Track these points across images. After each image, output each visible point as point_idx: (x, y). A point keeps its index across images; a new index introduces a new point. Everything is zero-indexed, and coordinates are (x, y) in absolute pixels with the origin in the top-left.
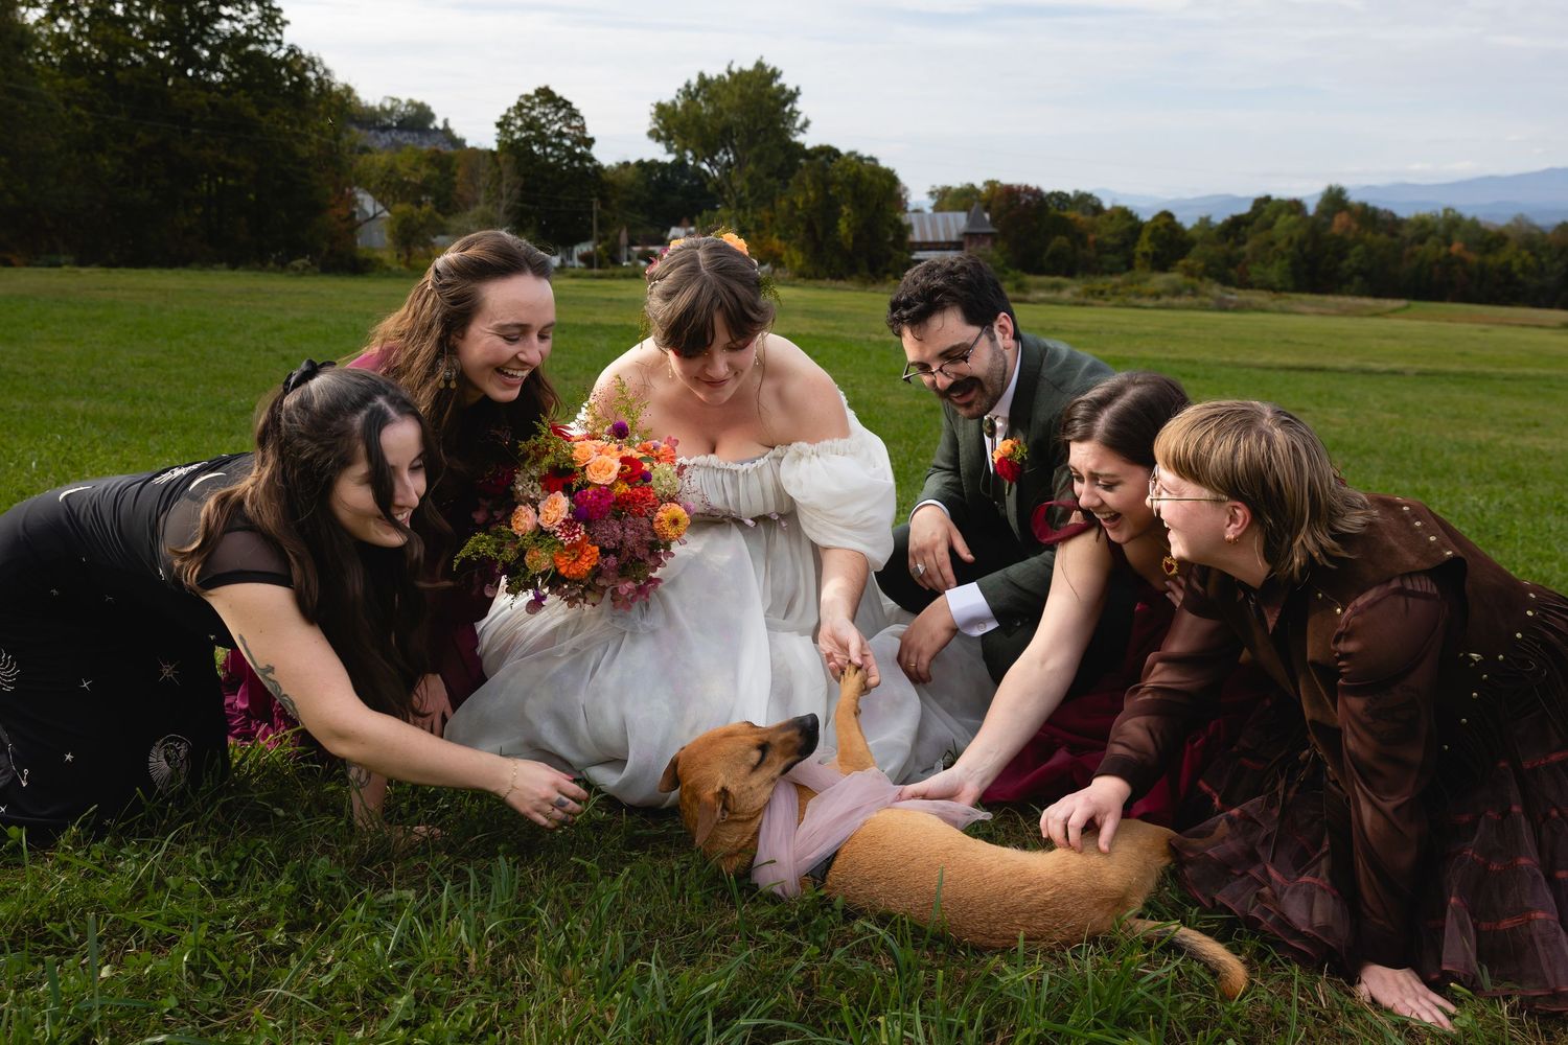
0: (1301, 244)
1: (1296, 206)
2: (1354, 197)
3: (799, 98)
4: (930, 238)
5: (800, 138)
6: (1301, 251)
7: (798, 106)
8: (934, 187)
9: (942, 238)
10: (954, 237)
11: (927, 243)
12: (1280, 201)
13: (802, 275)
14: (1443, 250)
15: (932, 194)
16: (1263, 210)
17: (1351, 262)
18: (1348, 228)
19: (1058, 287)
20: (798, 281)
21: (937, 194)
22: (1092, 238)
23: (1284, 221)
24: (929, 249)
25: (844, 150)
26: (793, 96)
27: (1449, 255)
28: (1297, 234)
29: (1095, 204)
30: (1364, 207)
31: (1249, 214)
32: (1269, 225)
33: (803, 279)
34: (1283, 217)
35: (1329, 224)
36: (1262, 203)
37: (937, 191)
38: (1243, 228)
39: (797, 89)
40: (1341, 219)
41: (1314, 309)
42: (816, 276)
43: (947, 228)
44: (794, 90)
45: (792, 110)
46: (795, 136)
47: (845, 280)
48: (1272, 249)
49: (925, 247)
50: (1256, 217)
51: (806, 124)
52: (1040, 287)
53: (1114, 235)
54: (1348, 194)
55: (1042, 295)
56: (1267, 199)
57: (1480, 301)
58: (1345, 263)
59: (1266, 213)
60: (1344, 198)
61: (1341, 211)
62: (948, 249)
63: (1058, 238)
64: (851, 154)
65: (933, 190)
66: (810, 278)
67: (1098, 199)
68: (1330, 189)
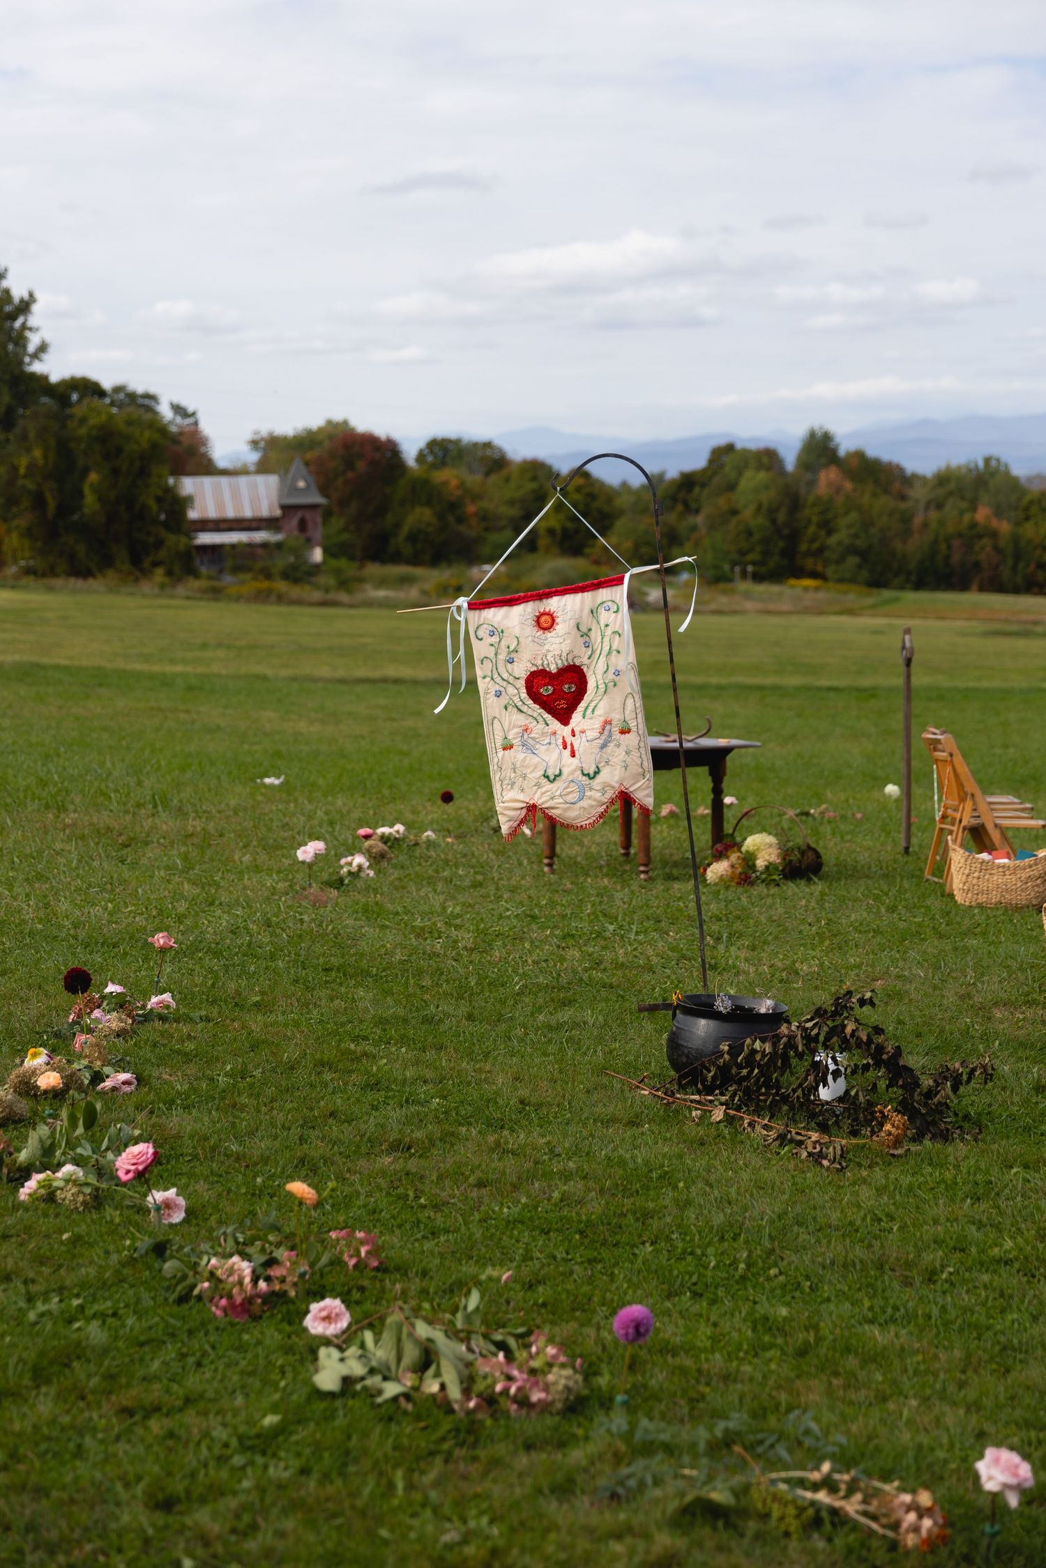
0: (772, 512)
1: (768, 458)
2: (845, 446)
3: (35, 308)
4: (230, 513)
5: (37, 367)
6: (774, 521)
7: (33, 321)
8: (257, 433)
9: (248, 513)
10: (265, 512)
11: (225, 521)
12: (745, 452)
13: (29, 571)
14: (967, 517)
15: (254, 444)
16: (722, 466)
17: (841, 537)
18: (838, 490)
19: (405, 581)
20: (25, 581)
21: (262, 444)
22: (471, 508)
23: (751, 480)
24: (230, 529)
25: (107, 384)
26: (25, 307)
27: (973, 525)
28: (766, 497)
29: (496, 456)
30: (859, 455)
31: (704, 471)
32: (732, 487)
33: (32, 578)
34: (748, 474)
35: (812, 483)
36: (724, 454)
37: (262, 439)
38: (697, 490)
39: (31, 295)
40: (828, 477)
41: (759, 606)
42: (51, 572)
43: (255, 500)
44: (26, 297)
45: (24, 327)
46: (29, 364)
47: (94, 577)
48: (734, 520)
49: (225, 526)
50: (715, 473)
51: (43, 348)
52: (382, 583)
53: (512, 503)
54: (838, 439)
55: (381, 593)
56: (730, 448)
57: (1016, 590)
58: (833, 540)
59: (727, 469)
60: (832, 445)
61: (826, 466)
62: (257, 529)
63: (418, 510)
64: (118, 389)
65: (257, 437)
66: (44, 575)
67: (500, 450)
68: (812, 434)
